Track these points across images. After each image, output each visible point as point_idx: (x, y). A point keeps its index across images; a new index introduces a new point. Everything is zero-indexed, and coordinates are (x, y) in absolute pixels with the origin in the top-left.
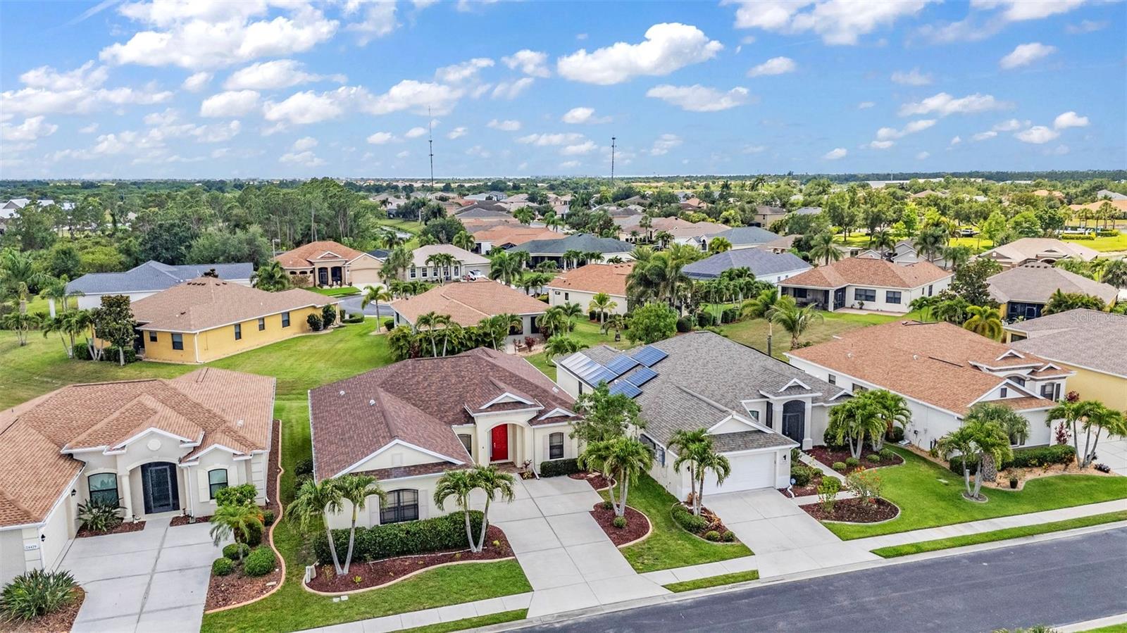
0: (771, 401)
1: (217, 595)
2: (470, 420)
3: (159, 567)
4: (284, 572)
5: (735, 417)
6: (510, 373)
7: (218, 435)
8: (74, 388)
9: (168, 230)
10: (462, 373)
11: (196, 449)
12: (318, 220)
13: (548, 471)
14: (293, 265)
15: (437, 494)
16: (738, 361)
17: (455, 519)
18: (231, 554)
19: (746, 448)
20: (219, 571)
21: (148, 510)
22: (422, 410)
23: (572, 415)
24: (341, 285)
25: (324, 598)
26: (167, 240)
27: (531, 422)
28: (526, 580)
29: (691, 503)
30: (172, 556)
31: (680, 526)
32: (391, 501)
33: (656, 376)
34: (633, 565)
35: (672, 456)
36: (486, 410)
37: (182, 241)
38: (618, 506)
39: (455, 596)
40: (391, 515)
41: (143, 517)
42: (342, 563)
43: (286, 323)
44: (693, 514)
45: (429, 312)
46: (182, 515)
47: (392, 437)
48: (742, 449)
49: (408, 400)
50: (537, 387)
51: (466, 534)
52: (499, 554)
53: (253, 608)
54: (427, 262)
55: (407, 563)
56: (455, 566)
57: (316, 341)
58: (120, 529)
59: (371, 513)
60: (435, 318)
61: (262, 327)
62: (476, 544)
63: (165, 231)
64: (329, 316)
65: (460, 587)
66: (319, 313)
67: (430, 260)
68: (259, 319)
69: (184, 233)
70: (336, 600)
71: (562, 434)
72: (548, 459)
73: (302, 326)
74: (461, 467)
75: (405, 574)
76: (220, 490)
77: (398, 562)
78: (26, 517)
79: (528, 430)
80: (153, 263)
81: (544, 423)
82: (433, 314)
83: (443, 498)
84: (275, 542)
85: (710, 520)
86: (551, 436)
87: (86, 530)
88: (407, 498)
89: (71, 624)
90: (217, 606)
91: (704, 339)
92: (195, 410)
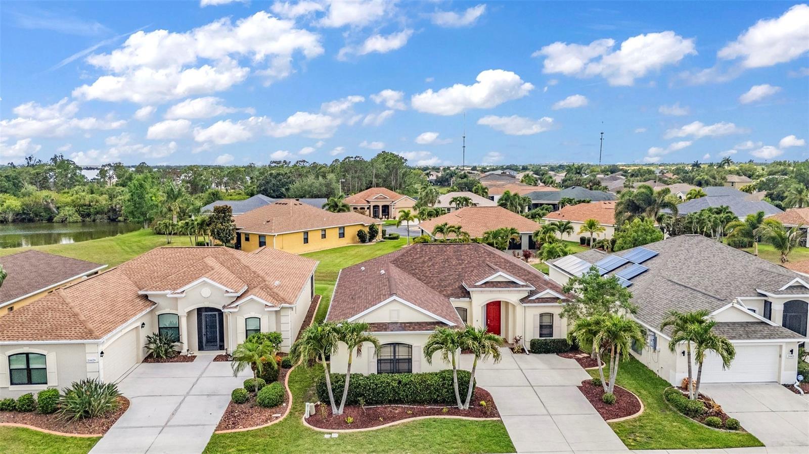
0: (770, 300)
1: (230, 418)
2: (467, 294)
3: (192, 392)
4: (290, 407)
5: (736, 305)
6: (505, 260)
7: (256, 290)
8: (161, 250)
9: (275, 177)
10: (463, 257)
11: (238, 298)
12: (377, 176)
13: (537, 348)
14: (355, 203)
15: (427, 347)
16: (732, 262)
17: (444, 376)
18: (250, 388)
19: (749, 338)
20: (238, 399)
21: (201, 348)
22: (425, 283)
23: (562, 297)
24: (388, 218)
25: (317, 433)
26: (274, 184)
27: (522, 300)
28: (510, 441)
29: (686, 388)
30: (206, 384)
31: (675, 409)
32: (387, 354)
33: (646, 271)
34: (623, 441)
35: (664, 339)
36: (480, 286)
37: (283, 185)
38: (607, 384)
39: (437, 446)
40: (387, 366)
41: (196, 353)
42: (338, 404)
43: (342, 235)
44: (689, 398)
45: (443, 223)
46: (224, 354)
47: (391, 295)
48: (744, 338)
49: (414, 275)
50: (529, 273)
51: (454, 392)
52: (485, 414)
53: (255, 434)
54: (451, 202)
55: (397, 412)
56: (441, 420)
57: (361, 249)
58: (176, 359)
59: (369, 362)
60: (448, 228)
61: (324, 236)
62: (463, 402)
63: (273, 178)
64: (373, 232)
65: (444, 440)
66: (366, 230)
67: (453, 201)
68: (322, 230)
69: (285, 180)
70: (327, 436)
71: (552, 315)
72: (537, 337)
73: (353, 239)
74: (452, 327)
75: (393, 421)
76: (253, 334)
77: (389, 409)
78: (90, 334)
79: (519, 309)
80: (260, 196)
81: (535, 302)
82: (446, 224)
83: (432, 352)
84: (289, 382)
85: (709, 406)
86: (541, 315)
87: (152, 357)
88: (402, 353)
89: (108, 428)
90: (226, 428)
91: (696, 242)
92: (244, 271)
